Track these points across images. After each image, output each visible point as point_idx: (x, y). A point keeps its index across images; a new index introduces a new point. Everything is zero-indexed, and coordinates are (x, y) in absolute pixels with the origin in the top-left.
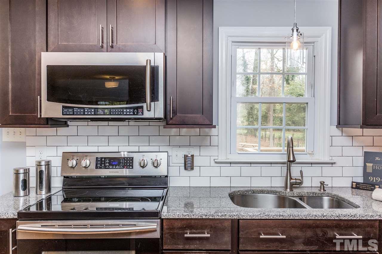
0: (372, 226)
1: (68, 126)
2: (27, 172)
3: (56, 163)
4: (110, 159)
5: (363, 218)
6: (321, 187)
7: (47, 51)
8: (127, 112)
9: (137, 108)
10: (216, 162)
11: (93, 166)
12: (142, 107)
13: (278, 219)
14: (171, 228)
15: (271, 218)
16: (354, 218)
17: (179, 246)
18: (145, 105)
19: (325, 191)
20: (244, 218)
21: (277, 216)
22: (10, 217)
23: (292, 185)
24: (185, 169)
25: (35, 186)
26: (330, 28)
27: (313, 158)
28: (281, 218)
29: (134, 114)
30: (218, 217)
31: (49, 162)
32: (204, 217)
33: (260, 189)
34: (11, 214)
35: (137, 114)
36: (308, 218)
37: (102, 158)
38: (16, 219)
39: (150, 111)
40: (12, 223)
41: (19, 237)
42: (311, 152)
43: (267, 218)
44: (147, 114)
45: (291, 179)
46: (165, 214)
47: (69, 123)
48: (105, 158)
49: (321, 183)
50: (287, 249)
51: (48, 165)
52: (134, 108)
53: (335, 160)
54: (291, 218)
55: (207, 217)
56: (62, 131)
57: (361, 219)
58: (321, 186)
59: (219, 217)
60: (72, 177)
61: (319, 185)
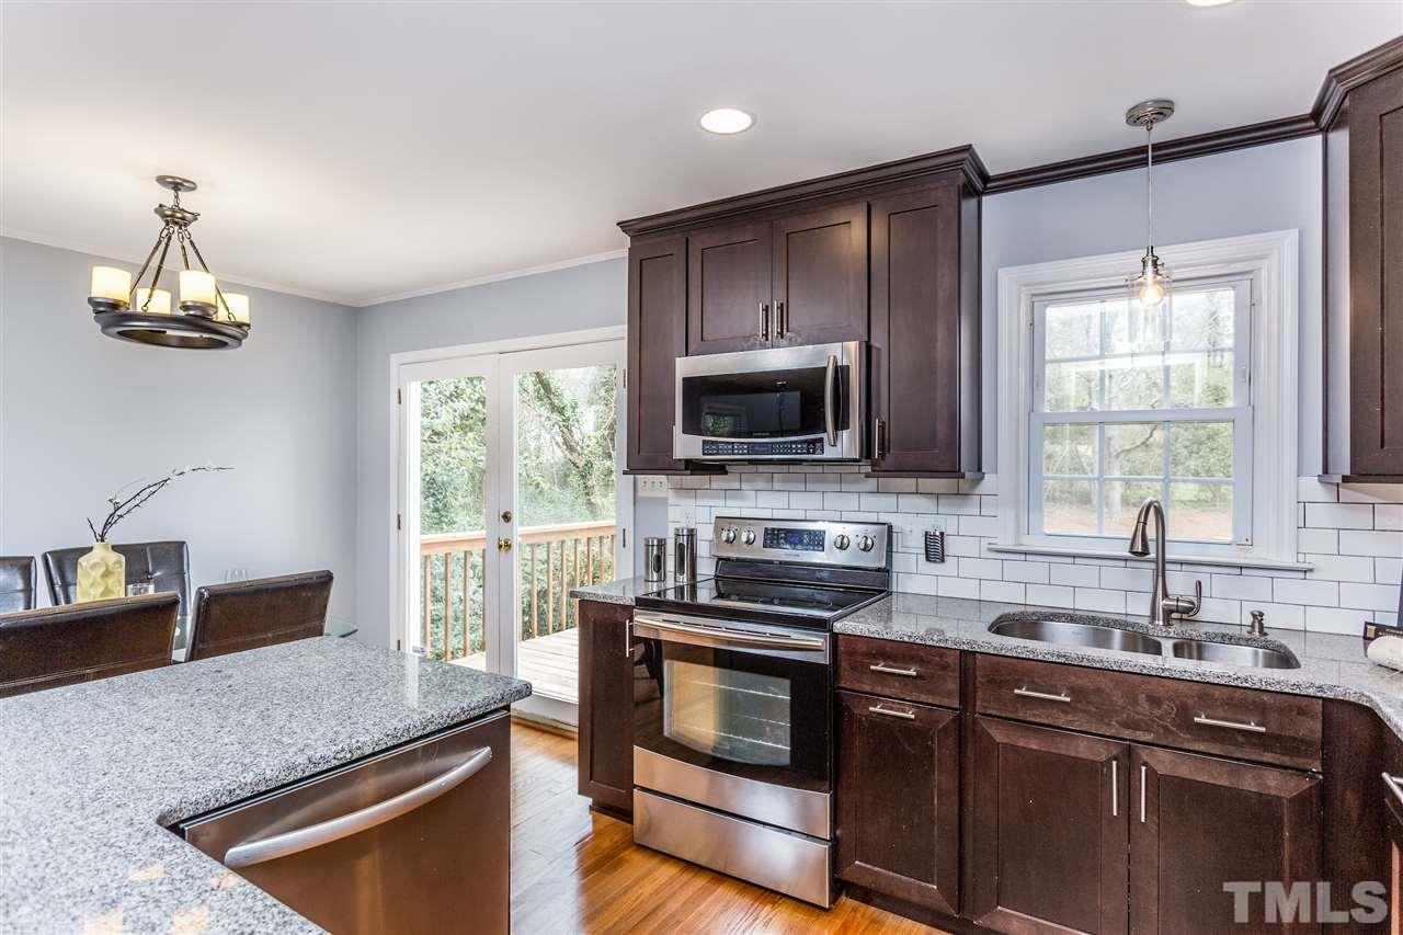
0: (1302, 712)
1: (726, 473)
2: (662, 544)
3: (705, 534)
4: (787, 531)
5: (1269, 688)
6: (1253, 626)
7: (687, 355)
8: (797, 449)
9: (814, 442)
10: (989, 550)
11: (760, 542)
12: (821, 440)
13: (1055, 663)
14: (853, 653)
15: (1040, 657)
16: (1245, 685)
17: (865, 686)
18: (824, 436)
19: (1266, 634)
20: (982, 650)
21: (1052, 655)
22: (627, 604)
23: (1168, 612)
24: (928, 559)
25: (673, 570)
26: (1294, 233)
27: (1248, 555)
28: (1062, 660)
29: (809, 453)
30: (931, 643)
31: (692, 530)
32: (906, 639)
33: (1091, 614)
34: (629, 599)
35: (814, 453)
36: (1125, 669)
37: (773, 529)
38: (634, 607)
39: (835, 445)
40: (627, 610)
41: (638, 633)
42: (1244, 539)
43: (1031, 657)
44: (830, 453)
45: (1165, 595)
46: (838, 627)
47: (727, 467)
48: (779, 530)
49: (1254, 616)
50: (1080, 726)
51: (692, 535)
52: (809, 442)
53: (1311, 562)
54: (1085, 663)
55: (912, 640)
56: (718, 481)
57: (1263, 688)
58: (1253, 622)
59: (934, 643)
60: (728, 559)
61: (1248, 620)
